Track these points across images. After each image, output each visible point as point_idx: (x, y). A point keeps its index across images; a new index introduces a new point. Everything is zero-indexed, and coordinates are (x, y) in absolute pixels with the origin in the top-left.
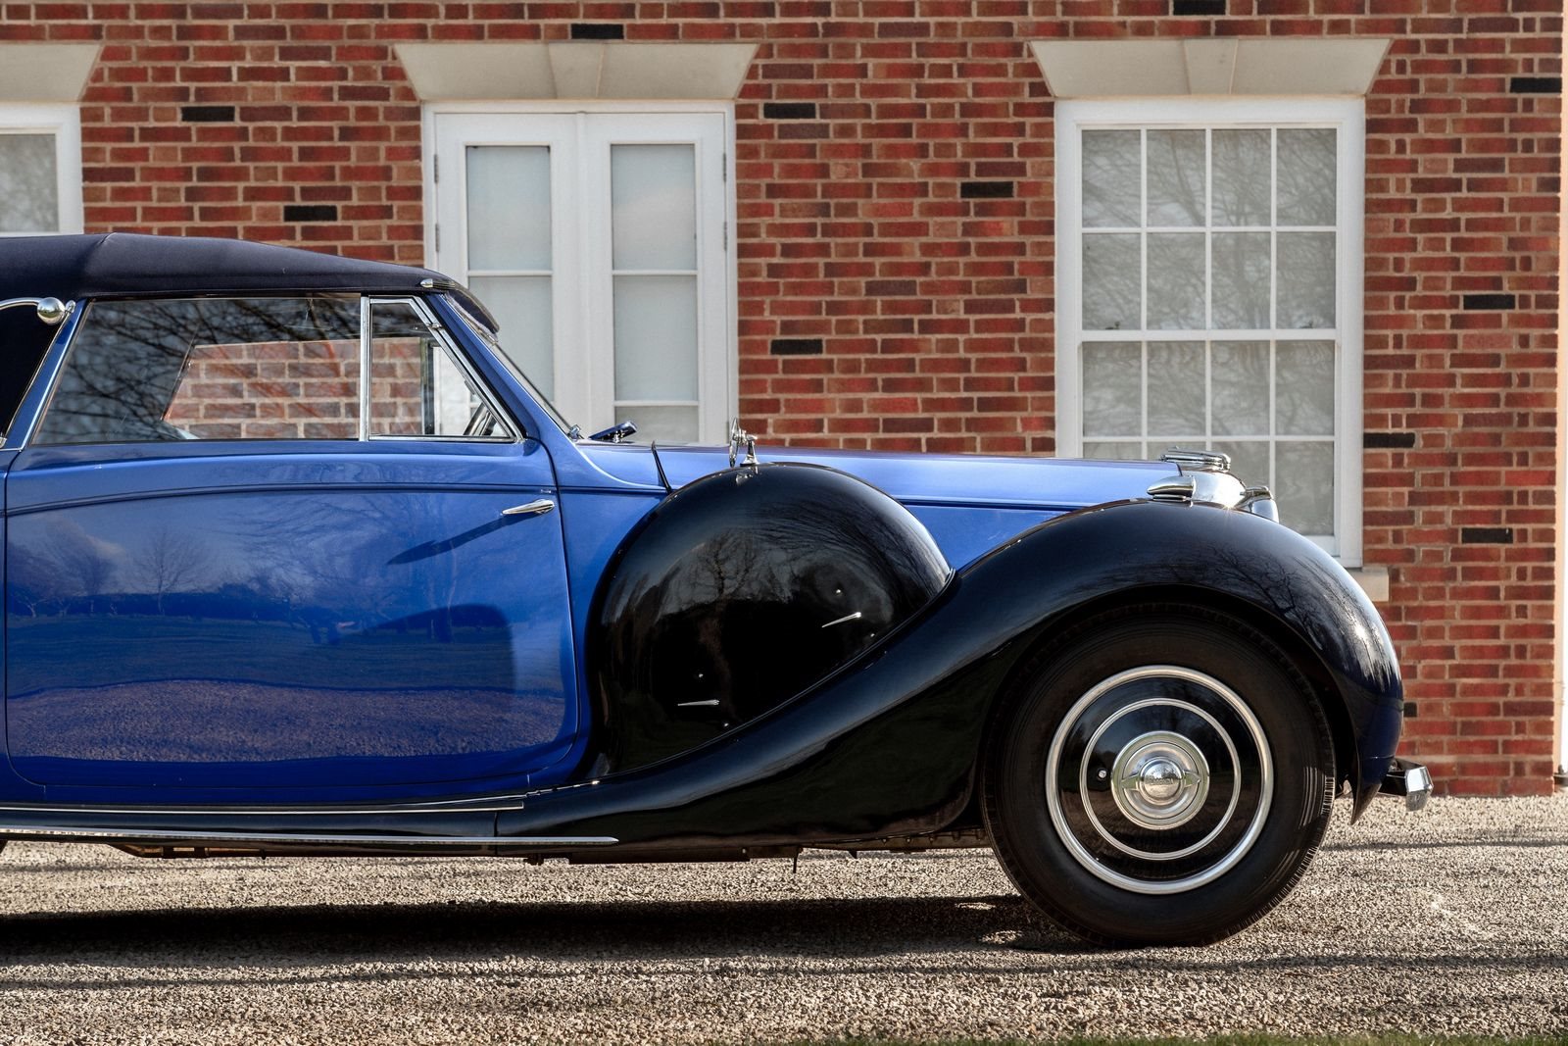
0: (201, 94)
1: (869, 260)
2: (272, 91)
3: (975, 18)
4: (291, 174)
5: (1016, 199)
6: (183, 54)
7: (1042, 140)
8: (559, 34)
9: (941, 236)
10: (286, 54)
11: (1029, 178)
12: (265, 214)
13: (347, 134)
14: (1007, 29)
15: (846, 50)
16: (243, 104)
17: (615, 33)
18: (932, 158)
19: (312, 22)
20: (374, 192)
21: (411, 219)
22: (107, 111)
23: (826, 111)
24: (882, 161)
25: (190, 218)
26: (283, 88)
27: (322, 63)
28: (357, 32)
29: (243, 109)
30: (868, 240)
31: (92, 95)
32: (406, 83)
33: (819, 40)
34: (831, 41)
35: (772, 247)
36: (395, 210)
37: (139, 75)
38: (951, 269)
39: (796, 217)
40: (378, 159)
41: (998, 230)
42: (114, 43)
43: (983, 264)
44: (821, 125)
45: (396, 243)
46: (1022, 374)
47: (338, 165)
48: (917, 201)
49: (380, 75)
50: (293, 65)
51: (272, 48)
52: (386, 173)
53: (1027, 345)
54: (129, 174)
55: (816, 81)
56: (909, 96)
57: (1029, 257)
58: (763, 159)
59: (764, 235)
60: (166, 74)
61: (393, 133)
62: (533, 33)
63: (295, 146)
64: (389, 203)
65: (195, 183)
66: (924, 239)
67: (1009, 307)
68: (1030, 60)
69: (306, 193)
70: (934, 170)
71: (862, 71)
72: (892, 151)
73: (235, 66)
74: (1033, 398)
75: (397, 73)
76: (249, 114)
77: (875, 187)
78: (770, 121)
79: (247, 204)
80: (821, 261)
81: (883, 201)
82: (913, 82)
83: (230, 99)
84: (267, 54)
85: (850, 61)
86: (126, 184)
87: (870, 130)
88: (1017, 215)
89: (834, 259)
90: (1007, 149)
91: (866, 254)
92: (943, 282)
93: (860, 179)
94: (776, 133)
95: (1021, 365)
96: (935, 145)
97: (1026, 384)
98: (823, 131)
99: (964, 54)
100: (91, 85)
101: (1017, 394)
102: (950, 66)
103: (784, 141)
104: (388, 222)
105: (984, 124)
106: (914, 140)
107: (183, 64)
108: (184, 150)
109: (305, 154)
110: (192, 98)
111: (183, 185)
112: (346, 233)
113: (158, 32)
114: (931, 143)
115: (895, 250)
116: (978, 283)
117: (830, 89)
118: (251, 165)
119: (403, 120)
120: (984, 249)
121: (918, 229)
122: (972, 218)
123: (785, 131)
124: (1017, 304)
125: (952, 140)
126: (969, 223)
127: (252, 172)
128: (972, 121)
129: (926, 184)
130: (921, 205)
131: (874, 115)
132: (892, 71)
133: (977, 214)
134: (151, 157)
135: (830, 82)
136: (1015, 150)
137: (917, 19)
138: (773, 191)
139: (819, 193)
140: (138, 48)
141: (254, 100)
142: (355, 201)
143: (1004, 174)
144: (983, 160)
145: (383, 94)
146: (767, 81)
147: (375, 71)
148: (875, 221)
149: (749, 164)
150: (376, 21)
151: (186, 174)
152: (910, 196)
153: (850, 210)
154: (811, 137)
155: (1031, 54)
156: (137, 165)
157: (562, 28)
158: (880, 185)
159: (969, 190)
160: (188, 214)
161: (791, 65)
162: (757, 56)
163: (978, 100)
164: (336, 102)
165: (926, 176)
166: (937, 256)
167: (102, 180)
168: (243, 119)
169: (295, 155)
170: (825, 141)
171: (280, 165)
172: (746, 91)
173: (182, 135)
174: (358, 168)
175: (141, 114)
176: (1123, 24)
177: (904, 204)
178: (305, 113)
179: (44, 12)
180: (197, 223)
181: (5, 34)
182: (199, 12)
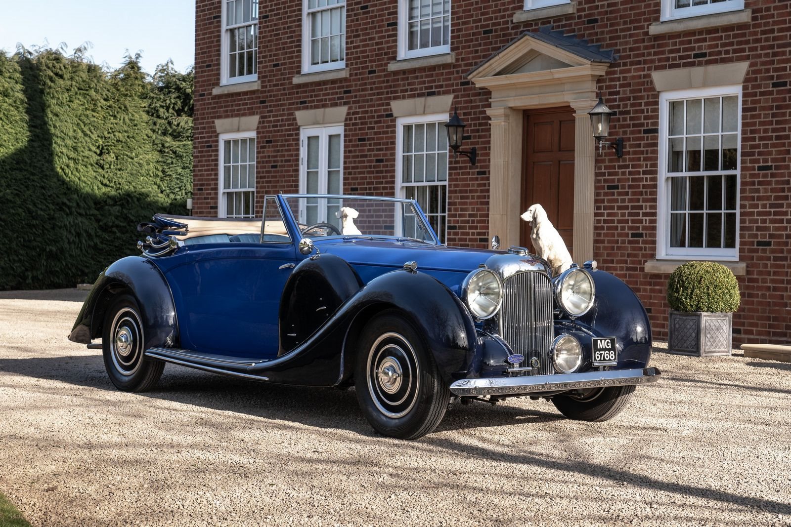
0: (778, 77)
6: (773, 62)
22: (749, 86)
31: (746, 80)
37: (759, 72)
42: (753, 61)
54: (754, 109)
60: (768, 71)
65: (774, 111)
73: (788, 65)
83: (786, 78)
86: (754, 113)
100: (746, 76)
107: (773, 66)
108: (772, 98)
110: (775, 79)
111: (771, 112)
113: (767, 55)
134: (762, 102)
140: (760, 62)
151: (771, 108)
156: (758, 106)
160: (771, 123)
167: (748, 112)
168: (790, 85)
175: (759, 86)
179: (735, 51)
180: (774, 126)
181: (723, 61)
182: (779, 46)
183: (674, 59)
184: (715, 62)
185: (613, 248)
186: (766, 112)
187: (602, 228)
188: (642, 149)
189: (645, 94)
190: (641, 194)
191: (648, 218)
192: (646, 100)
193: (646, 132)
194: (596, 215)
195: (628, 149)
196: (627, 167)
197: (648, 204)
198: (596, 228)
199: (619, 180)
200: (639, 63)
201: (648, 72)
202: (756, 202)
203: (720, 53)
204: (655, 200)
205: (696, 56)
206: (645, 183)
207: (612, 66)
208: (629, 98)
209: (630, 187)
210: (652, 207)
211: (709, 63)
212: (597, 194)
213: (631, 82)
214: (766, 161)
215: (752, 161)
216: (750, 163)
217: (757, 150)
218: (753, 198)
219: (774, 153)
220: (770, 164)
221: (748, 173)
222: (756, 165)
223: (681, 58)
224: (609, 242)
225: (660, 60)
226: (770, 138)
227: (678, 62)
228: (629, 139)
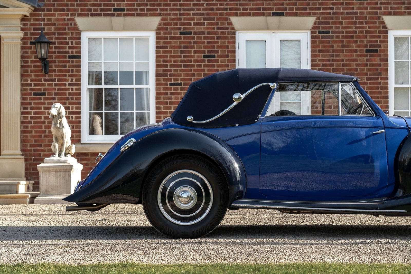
0: (184, 29)
1: (343, 67)
2: (201, 28)
3: (369, 10)
4: (205, 47)
5: (379, 53)
6: (180, 19)
7: (385, 39)
8: (269, 15)
9: (361, 62)
10: (204, 19)
11: (382, 48)
12: (198, 57)
13: (218, 38)
14: (377, 13)
15: (338, 18)
16: (194, 31)
17: (282, 14)
18: (358, 43)
19: (211, 12)
20: (224, 52)
21: (233, 58)
22: (162, 33)
23: (333, 32)
24: (346, 44)
25: (181, 57)
26: (203, 27)
27: (213, 21)
28: (221, 14)
29: (194, 32)
30: (343, 63)
31: (159, 29)
32: (232, 26)
33: (331, 16)
34: (334, 16)
35: (320, 64)
36: (229, 56)
37: (170, 24)
38: (363, 70)
39: (326, 57)
40: (225, 44)
41: (375, 61)
42: (164, 17)
43: (371, 69)
44: (332, 36)
45: (229, 64)
46: (380, 95)
47: (216, 45)
48: (355, 54)
49: (226, 24)
50: (206, 22)
51: (201, 18)
52: (227, 47)
53: (382, 88)
54: (166, 47)
55: (330, 25)
56: (353, 29)
57: (382, 67)
58: (317, 44)
59: (317, 62)
60: (176, 24)
61: (229, 38)
62: (263, 14)
63: (206, 41)
64: (228, 54)
65: (182, 49)
66: (356, 63)
67: (377, 79)
68: (382, 20)
69: (208, 52)
70: (359, 46)
71: (341, 23)
72: (349, 42)
73: (192, 22)
74: (383, 101)
75: (231, 24)
76: (195, 33)
77: (344, 50)
78: (319, 35)
79: (194, 54)
80: (331, 68)
81: (346, 54)
82: (354, 26)
83: (191, 30)
84: (200, 19)
85: (339, 21)
86: (166, 50)
87: (343, 37)
88: (379, 57)
89: (334, 67)
90: (377, 41)
91: (342, 66)
92: (361, 73)
93: (341, 48)
94: (321, 38)
95: (380, 93)
96: (359, 40)
97: (382, 98)
98: (332, 37)
99: (366, 19)
100: (158, 27)
101: (379, 100)
102: (363, 22)
103: (322, 40)
104: (227, 58)
105: (371, 36)
106: (354, 39)
107: (180, 22)
108: (180, 42)
109: (208, 43)
110: (182, 29)
111: (179, 50)
112: (217, 61)
113: (175, 14)
114: (358, 40)
115: (350, 65)
116: (370, 73)
117: (334, 27)
118: (195, 45)
119: (232, 34)
120: (371, 65)
121: (355, 60)
122: (368, 58)
123: (323, 37)
124: (379, 78)
125: (363, 39)
126: (367, 59)
127: (196, 47)
128: (368, 35)
129: (357, 50)
130: (356, 55)
131: (344, 33)
132: (349, 23)
133: (369, 57)
134: (172, 43)
135: (334, 26)
136: (379, 42)
137: (355, 11)
138: (320, 51)
139: (331, 52)
140: (170, 18)
141: (197, 30)
142: (220, 54)
143: (376, 47)
144: (371, 44)
145: (227, 29)
146: (319, 25)
147: (225, 23)
148: (344, 58)
149: (314, 45)
150: (226, 12)
152: (353, 53)
153: (338, 56)
154: (329, 38)
155: (382, 19)
156: (169, 45)
157: (270, 13)
158: (346, 50)
159: (367, 51)
160: (180, 57)
161: (325, 22)
162: (316, 19)
163: (369, 30)
164: (216, 30)
165: (357, 48)
166: (360, 67)
167: (160, 49)
168: (194, 34)
169: (206, 43)
170: (333, 39)
171: (202, 45)
172: (313, 28)
173: (180, 38)
174: (221, 46)
175: (170, 33)
176: (405, 12)
177: (352, 54)
178: (208, 33)
179: (148, 10)
180: (182, 59)
181: (139, 15)
182: (184, 10)
183: (95, 10)
184: (133, 15)
185: (41, 136)
186: (176, 50)
187: (30, 122)
188: (67, 68)
189: (70, 31)
190: (68, 99)
191: (74, 116)
192: (70, 36)
193: (70, 57)
194: (22, 113)
195: (54, 68)
196: (54, 80)
197: (74, 106)
198: (22, 122)
199: (45, 89)
200: (64, 10)
201: (72, 17)
202: (169, 105)
203: (137, 10)
204: (80, 103)
205: (115, 10)
206: (70, 91)
207: (35, 10)
208: (54, 34)
209: (56, 94)
210: (77, 108)
211: (126, 15)
212: (23, 99)
213: (56, 22)
214: (177, 80)
215: (164, 80)
216: (163, 81)
217: (169, 73)
218: (166, 103)
219: (182, 75)
220: (179, 82)
221: (162, 87)
222: (169, 83)
223: (101, 10)
224: (36, 132)
225: (82, 10)
226: (180, 66)
227: (99, 12)
228: (55, 62)
